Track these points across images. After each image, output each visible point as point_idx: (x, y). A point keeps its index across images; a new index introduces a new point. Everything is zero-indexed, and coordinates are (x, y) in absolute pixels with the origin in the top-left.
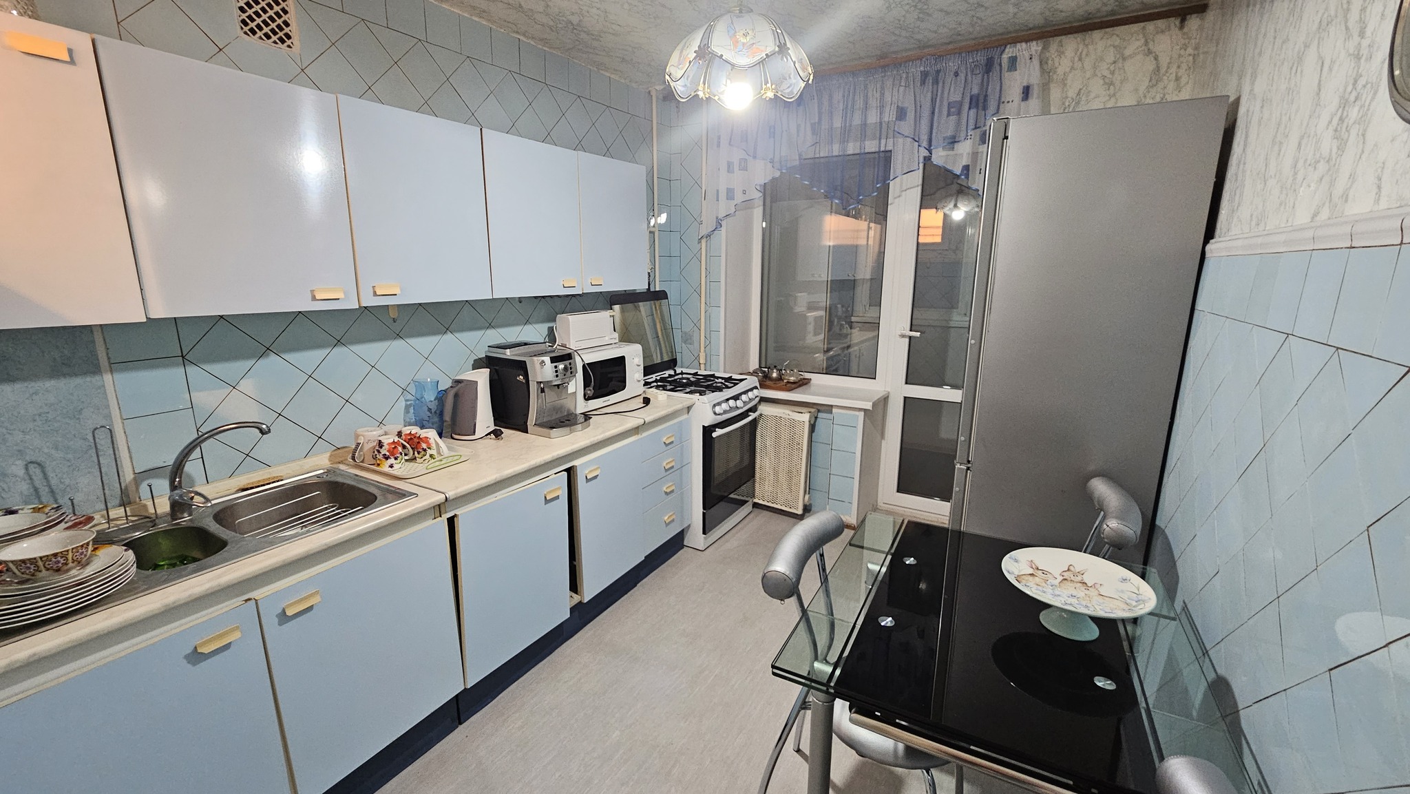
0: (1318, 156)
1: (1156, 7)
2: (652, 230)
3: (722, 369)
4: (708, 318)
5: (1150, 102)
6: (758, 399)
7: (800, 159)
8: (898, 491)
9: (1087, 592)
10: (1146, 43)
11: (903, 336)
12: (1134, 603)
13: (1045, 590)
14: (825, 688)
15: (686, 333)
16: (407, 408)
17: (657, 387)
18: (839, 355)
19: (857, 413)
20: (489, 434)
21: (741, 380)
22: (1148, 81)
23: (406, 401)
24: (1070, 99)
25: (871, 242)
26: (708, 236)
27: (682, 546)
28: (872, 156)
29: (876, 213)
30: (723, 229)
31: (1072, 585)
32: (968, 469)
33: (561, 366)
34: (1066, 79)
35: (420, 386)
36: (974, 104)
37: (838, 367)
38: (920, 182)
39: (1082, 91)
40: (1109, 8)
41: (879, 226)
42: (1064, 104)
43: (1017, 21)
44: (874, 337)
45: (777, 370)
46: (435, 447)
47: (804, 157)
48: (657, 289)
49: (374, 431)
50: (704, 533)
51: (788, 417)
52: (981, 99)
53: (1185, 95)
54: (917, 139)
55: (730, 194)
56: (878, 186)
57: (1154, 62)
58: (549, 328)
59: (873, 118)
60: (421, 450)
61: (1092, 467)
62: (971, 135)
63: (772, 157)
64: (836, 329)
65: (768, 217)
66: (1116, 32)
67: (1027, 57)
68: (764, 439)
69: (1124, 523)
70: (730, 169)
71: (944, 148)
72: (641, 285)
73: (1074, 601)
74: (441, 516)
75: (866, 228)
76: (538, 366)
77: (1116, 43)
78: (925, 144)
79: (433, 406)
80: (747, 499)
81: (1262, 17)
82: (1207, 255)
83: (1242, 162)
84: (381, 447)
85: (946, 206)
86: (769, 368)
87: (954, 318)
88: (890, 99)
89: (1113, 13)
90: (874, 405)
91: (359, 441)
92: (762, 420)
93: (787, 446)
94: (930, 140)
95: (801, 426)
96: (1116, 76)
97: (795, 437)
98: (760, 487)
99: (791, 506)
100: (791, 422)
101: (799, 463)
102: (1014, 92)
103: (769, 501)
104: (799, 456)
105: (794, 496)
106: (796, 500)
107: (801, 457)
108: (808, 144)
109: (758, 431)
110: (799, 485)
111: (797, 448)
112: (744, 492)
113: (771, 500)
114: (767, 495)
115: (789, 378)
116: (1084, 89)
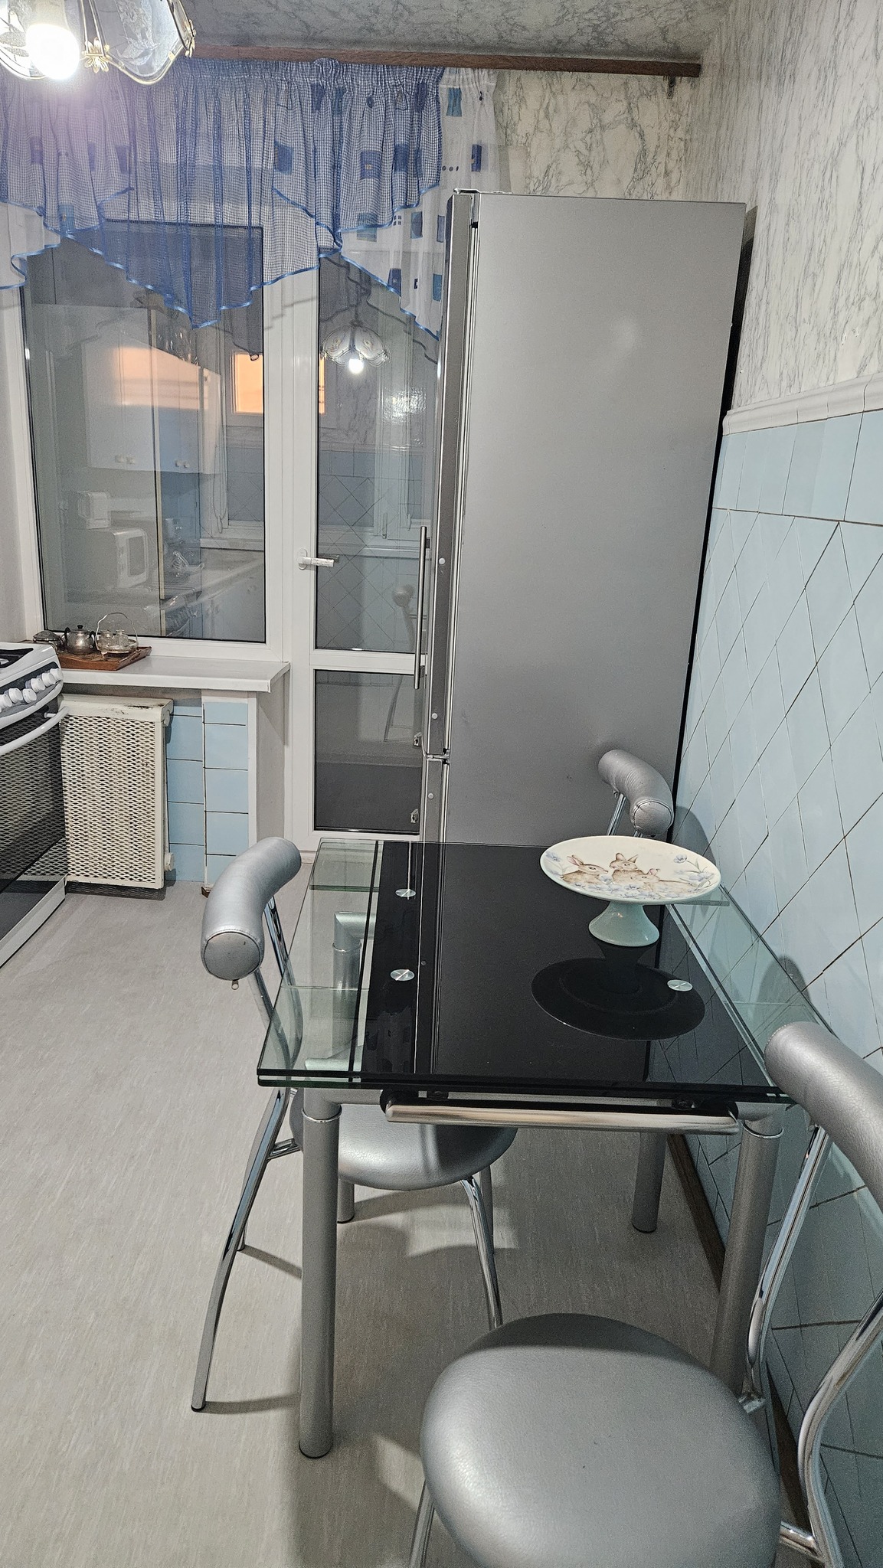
0: (863, 291)
1: (641, 54)
6: (59, 687)
7: (100, 218)
8: (315, 829)
9: (645, 880)
10: (630, 110)
11: (305, 566)
14: (346, 1080)
18: (183, 607)
19: (245, 701)
21: (22, 653)
22: (632, 170)
24: (535, 179)
31: (626, 875)
32: (444, 761)
34: (530, 146)
36: (400, 159)
37: (186, 629)
38: (315, 293)
39: (551, 169)
40: (584, 39)
42: (527, 186)
43: (460, 27)
45: (86, 633)
47: (108, 216)
51: (121, 716)
52: (411, 158)
54: (311, 211)
57: (639, 141)
59: (233, 158)
62: (399, 218)
66: (593, 82)
67: (476, 96)
71: (360, 235)
73: (631, 892)
75: (195, 377)
77: (593, 101)
78: (326, 218)
80: (52, 879)
81: (780, 96)
82: (725, 432)
83: (764, 301)
86: (66, 631)
88: (261, 127)
89: (587, 48)
90: (272, 685)
92: (71, 727)
93: (125, 769)
94: (335, 218)
95: (147, 731)
96: (593, 153)
97: (138, 752)
98: (77, 853)
99: (140, 878)
100: (128, 725)
101: (149, 798)
102: (458, 155)
103: (96, 874)
104: (148, 786)
105: (144, 860)
106: (149, 867)
107: (153, 788)
108: (114, 189)
109: (63, 747)
110: (153, 837)
111: (143, 773)
112: (43, 866)
113: (101, 873)
114: (92, 864)
115: (111, 647)
116: (554, 166)
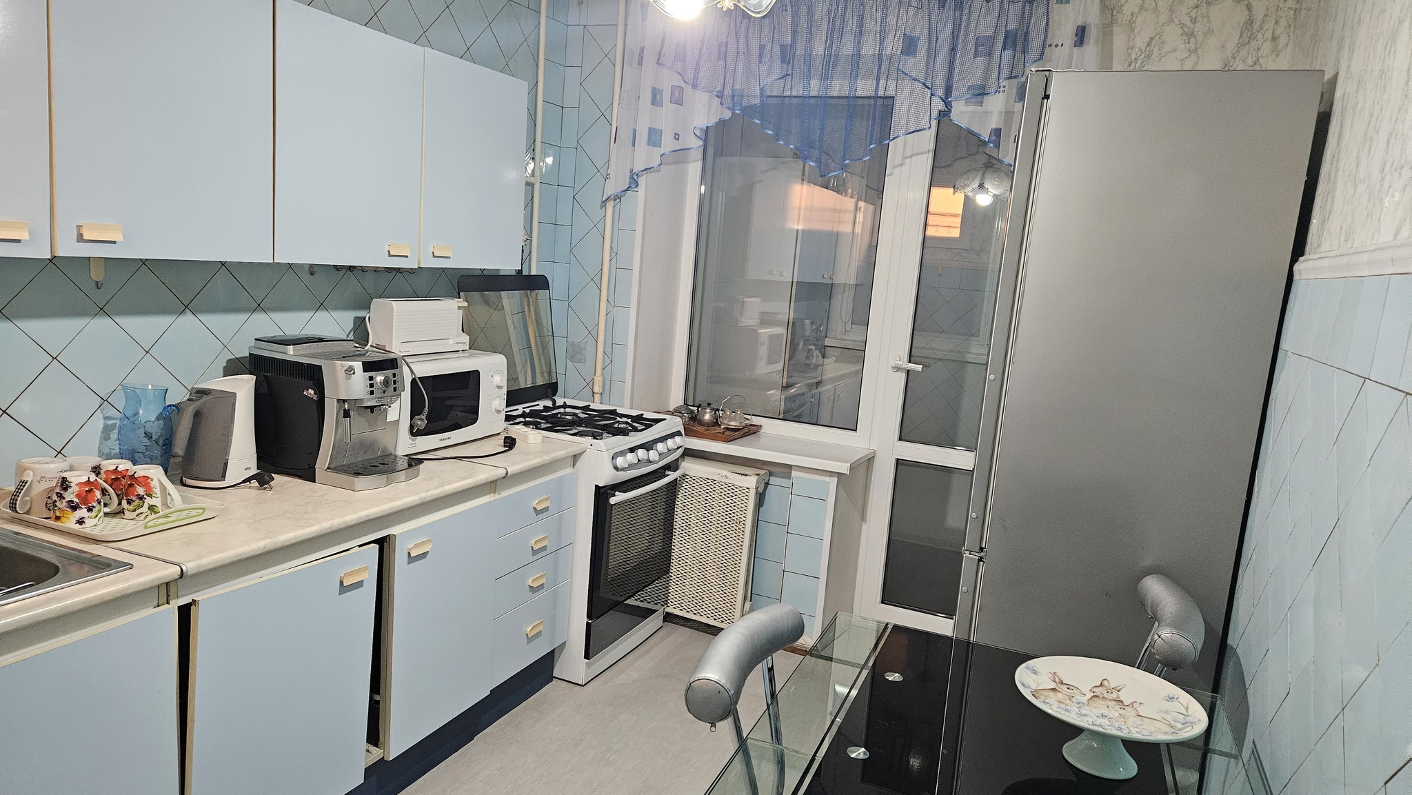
2: (531, 180)
3: (627, 401)
4: (611, 325)
5: (1240, 68)
6: (680, 451)
7: (762, 95)
8: (883, 602)
9: (1122, 712)
11: (897, 369)
12: (1180, 726)
13: (1069, 708)
15: (573, 345)
16: (107, 431)
17: (526, 424)
18: (803, 394)
19: (828, 479)
20: (248, 480)
21: (657, 421)
22: (1238, 38)
23: (106, 418)
24: (1137, 50)
25: (858, 229)
26: (618, 198)
27: (551, 678)
28: (866, 102)
29: (867, 186)
30: (641, 189)
31: (1104, 703)
32: (981, 559)
33: (379, 378)
34: (1134, 22)
35: (134, 397)
36: (1010, 42)
37: (802, 412)
38: (932, 146)
39: (1154, 42)
41: (871, 207)
42: (1129, 55)
44: (857, 372)
45: (712, 410)
46: (159, 495)
47: (768, 94)
48: (533, 273)
49: (52, 462)
50: (587, 656)
51: (724, 480)
52: (1020, 40)
53: (1283, 63)
54: (930, 86)
55: (654, 137)
56: (871, 147)
57: (1247, 13)
58: (356, 318)
59: (869, 47)
60: (134, 498)
61: (1147, 562)
62: (1004, 87)
63: (720, 88)
64: (801, 356)
65: (709, 178)
68: (686, 513)
69: (1180, 633)
70: (656, 99)
71: (968, 102)
72: (508, 264)
73: (1104, 722)
74: (168, 603)
75: (852, 207)
76: (341, 375)
78: (940, 92)
79: (156, 429)
80: (655, 607)
82: (1296, 277)
83: (1335, 159)
84: (66, 489)
85: (969, 185)
86: (699, 406)
87: (973, 350)
88: (895, 23)
90: (853, 468)
91: (24, 478)
92: (686, 484)
93: (722, 525)
94: (948, 89)
95: (743, 495)
96: (1198, 25)
97: (734, 511)
98: (676, 589)
99: (722, 619)
100: (729, 488)
101: (738, 552)
102: (1064, 32)
103: (689, 610)
104: (738, 541)
105: (727, 604)
106: (731, 611)
107: (742, 544)
108: (774, 76)
109: (678, 499)
110: (736, 585)
111: (736, 530)
112: (650, 596)
113: (692, 609)
114: (686, 600)
115: (729, 423)
116: (1157, 38)
